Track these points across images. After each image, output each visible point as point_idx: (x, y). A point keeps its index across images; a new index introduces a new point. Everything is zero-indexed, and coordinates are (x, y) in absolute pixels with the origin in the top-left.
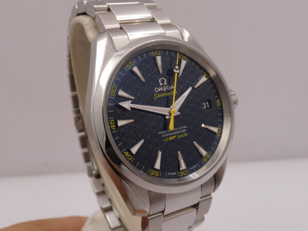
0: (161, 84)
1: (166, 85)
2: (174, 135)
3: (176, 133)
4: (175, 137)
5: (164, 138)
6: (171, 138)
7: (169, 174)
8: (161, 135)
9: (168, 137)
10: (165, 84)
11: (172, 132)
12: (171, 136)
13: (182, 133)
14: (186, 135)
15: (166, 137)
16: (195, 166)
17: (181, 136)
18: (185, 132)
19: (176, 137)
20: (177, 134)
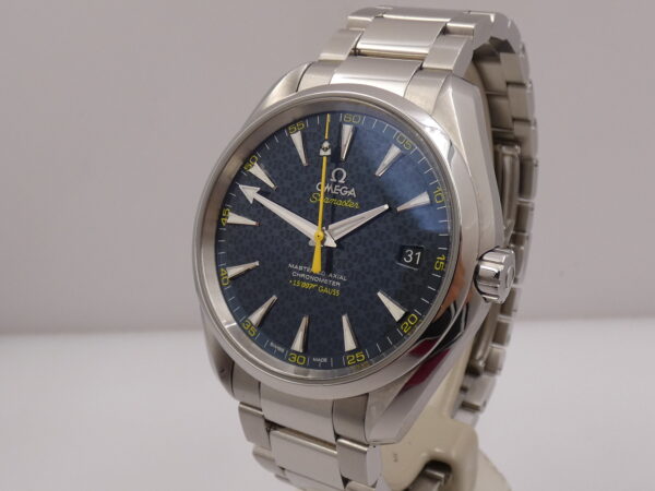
0: (334, 180)
1: (342, 185)
2: (314, 282)
3: (319, 280)
4: (314, 286)
5: (293, 278)
6: (305, 285)
7: (272, 344)
8: (291, 270)
9: (302, 280)
10: (342, 181)
11: (312, 274)
12: (307, 281)
13: (330, 287)
14: (337, 293)
15: (297, 278)
16: (325, 360)
17: (326, 291)
18: (336, 287)
19: (317, 288)
20: (319, 284)
